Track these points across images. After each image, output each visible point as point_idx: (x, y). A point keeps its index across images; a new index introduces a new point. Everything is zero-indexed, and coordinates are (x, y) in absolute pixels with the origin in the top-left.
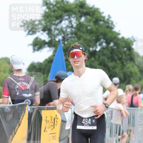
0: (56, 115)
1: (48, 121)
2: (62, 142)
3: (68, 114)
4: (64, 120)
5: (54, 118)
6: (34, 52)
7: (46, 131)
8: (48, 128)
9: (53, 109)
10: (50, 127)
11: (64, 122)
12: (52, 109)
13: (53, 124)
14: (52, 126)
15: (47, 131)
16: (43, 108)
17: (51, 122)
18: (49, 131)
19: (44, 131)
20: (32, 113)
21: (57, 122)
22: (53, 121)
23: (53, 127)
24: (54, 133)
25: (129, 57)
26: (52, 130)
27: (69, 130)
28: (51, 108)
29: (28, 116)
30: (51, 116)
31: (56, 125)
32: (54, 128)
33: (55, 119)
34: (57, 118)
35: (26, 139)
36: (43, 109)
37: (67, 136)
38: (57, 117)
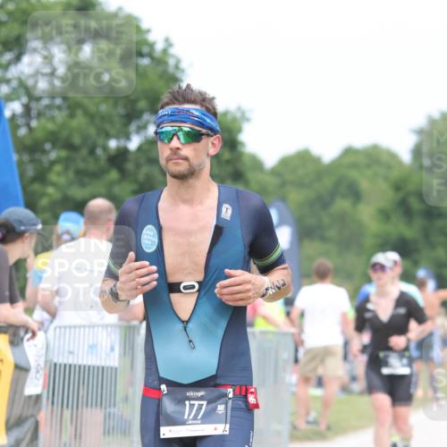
2: (16, 433)
3: (36, 346)
4: (23, 364)
11: (21, 370)
25: (229, 169)
27: (38, 397)
34: (2, 361)
37: (32, 416)
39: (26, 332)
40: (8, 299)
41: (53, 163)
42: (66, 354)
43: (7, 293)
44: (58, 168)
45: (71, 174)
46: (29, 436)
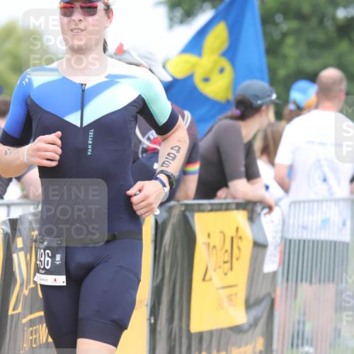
0: (237, 229)
1: (214, 247)
2: (255, 312)
3: (272, 222)
4: (261, 240)
5: (232, 238)
6: (171, 27)
7: (207, 278)
8: (215, 270)
9: (227, 209)
10: (220, 267)
11: (260, 246)
12: (224, 207)
13: (227, 257)
14: (225, 262)
15: (210, 280)
16: (199, 205)
17: (222, 249)
18: (217, 278)
19: (204, 280)
20: (165, 223)
21: (239, 248)
22: (228, 246)
23: (228, 265)
24: (231, 286)
26: (226, 274)
27: (275, 273)
28: (221, 204)
29: (153, 232)
30: (222, 232)
31: (238, 259)
32: (231, 269)
33: (235, 241)
34: (240, 238)
35: (147, 305)
36: (200, 209)
37: (269, 294)
38: (239, 234)
39: (263, 208)
40: (244, 174)
41: (284, 35)
42: (300, 229)
43: (243, 169)
44: (290, 40)
45: (303, 47)
46: (265, 315)
